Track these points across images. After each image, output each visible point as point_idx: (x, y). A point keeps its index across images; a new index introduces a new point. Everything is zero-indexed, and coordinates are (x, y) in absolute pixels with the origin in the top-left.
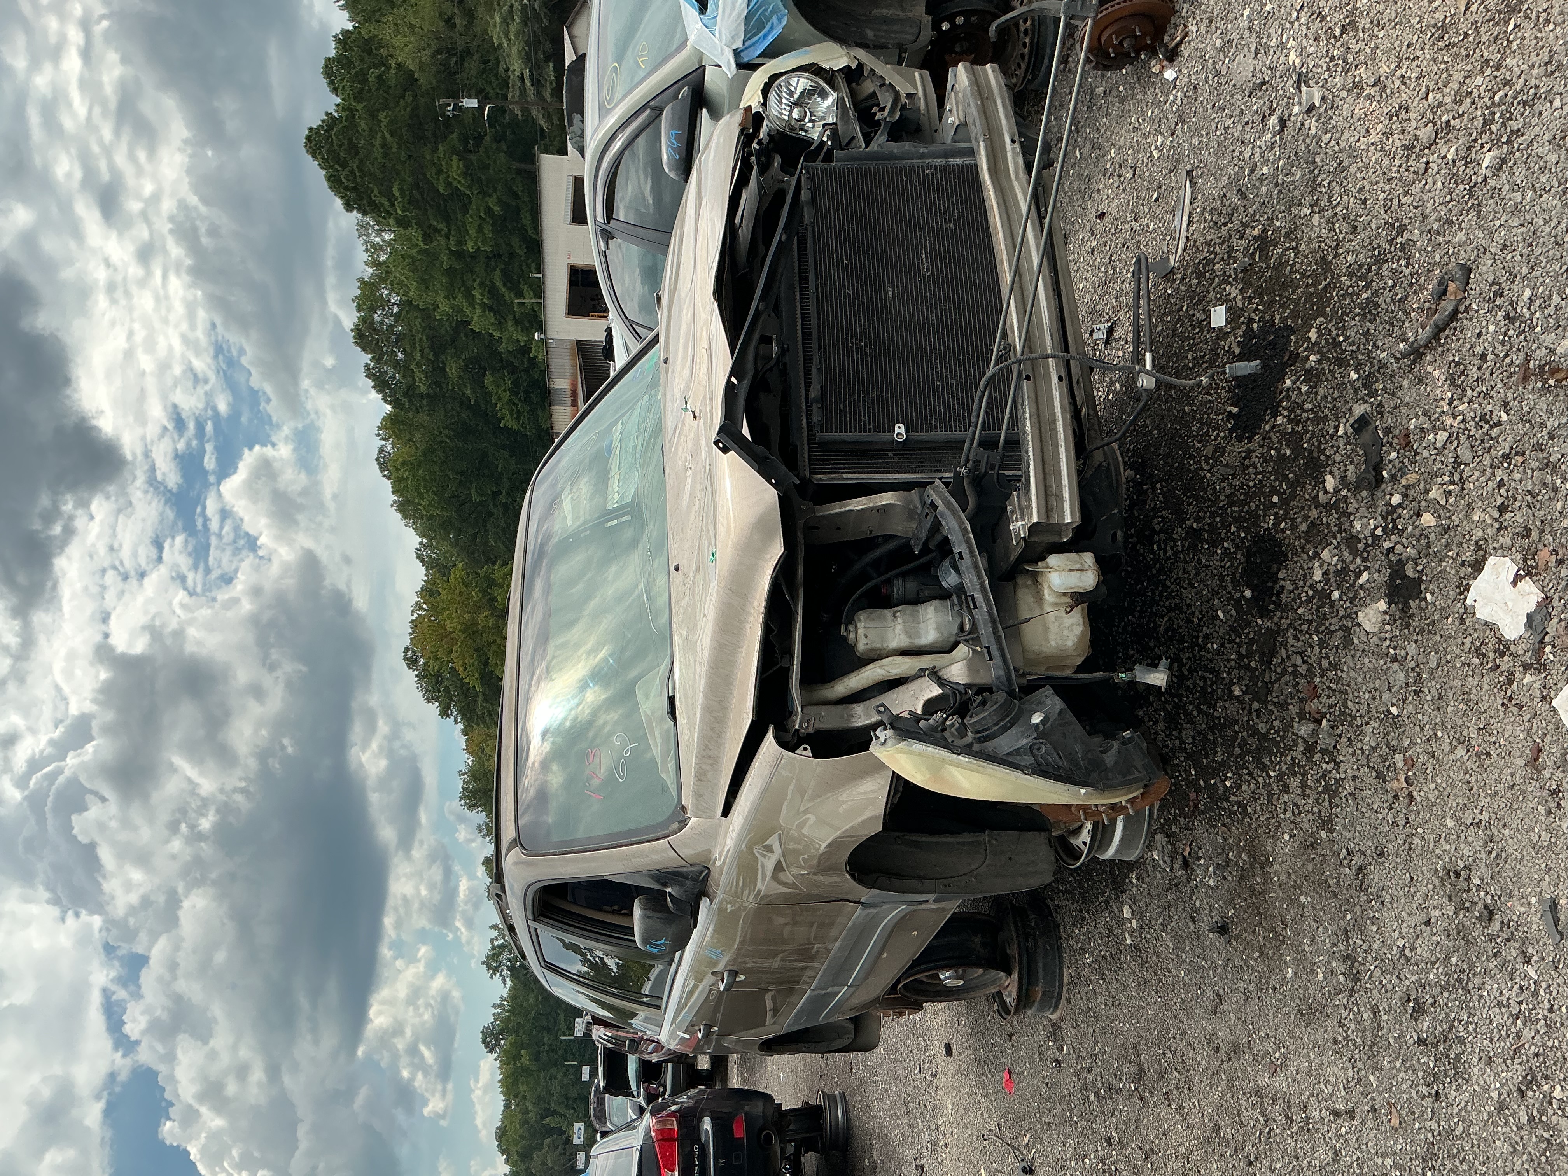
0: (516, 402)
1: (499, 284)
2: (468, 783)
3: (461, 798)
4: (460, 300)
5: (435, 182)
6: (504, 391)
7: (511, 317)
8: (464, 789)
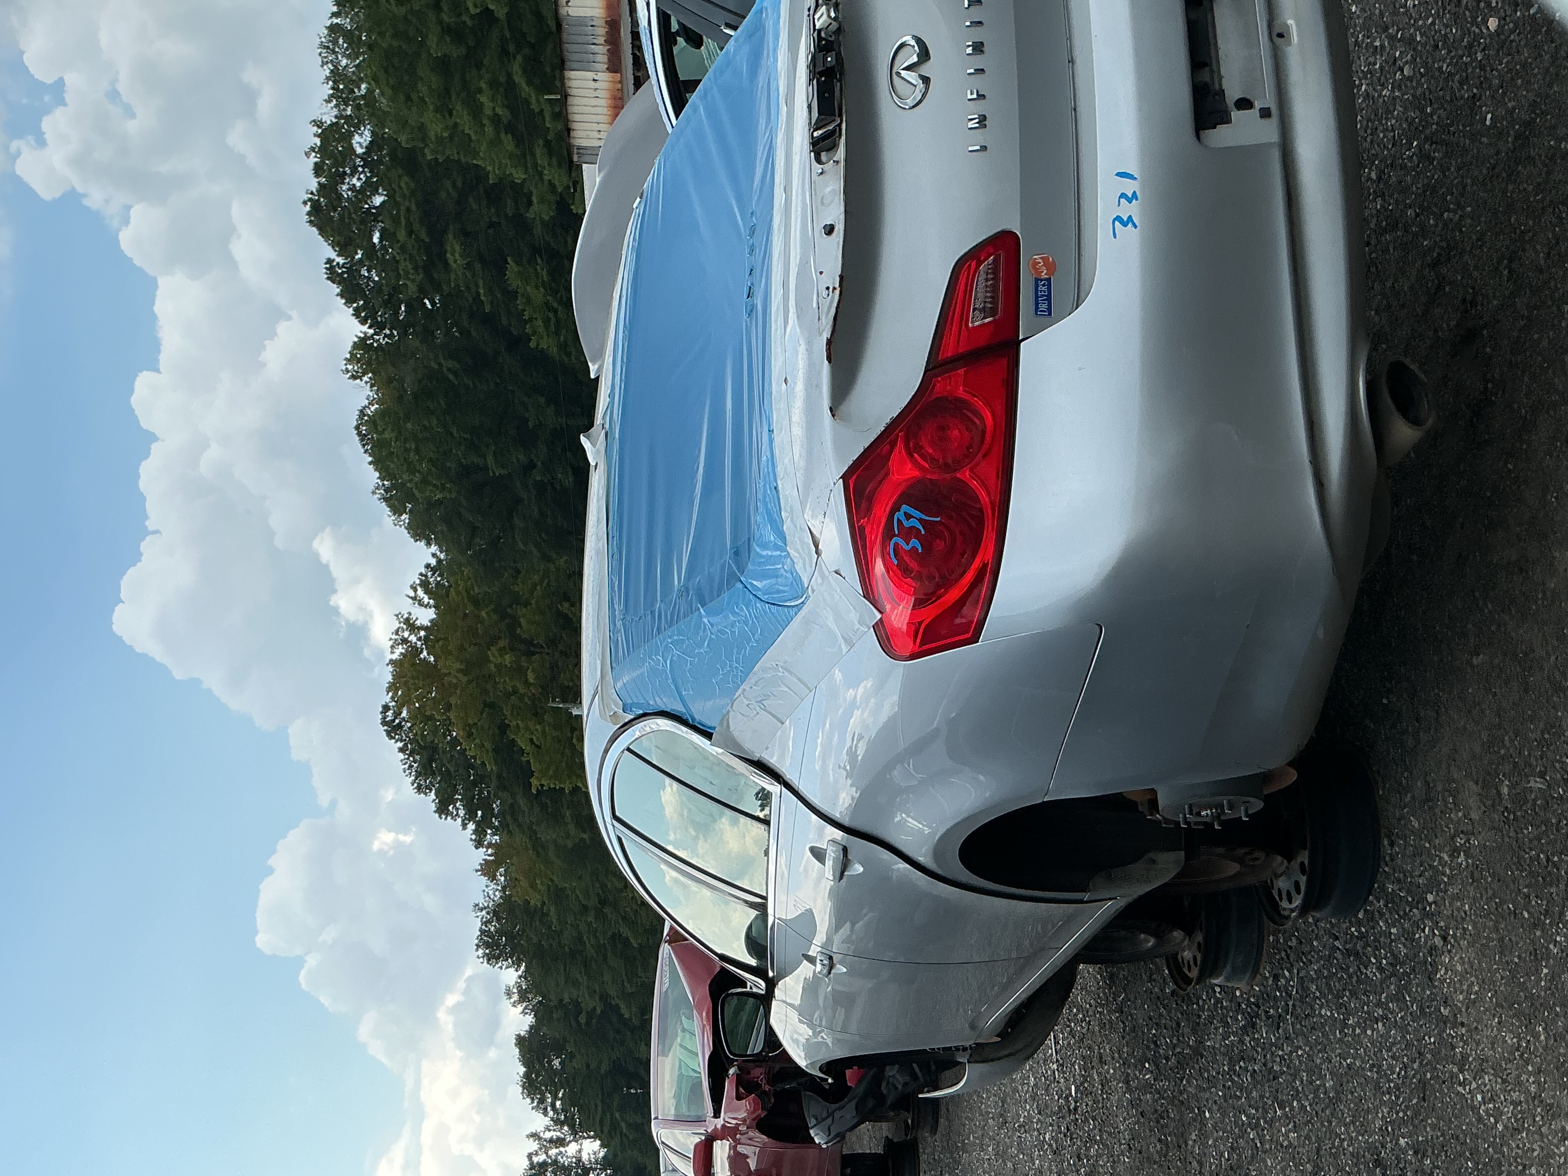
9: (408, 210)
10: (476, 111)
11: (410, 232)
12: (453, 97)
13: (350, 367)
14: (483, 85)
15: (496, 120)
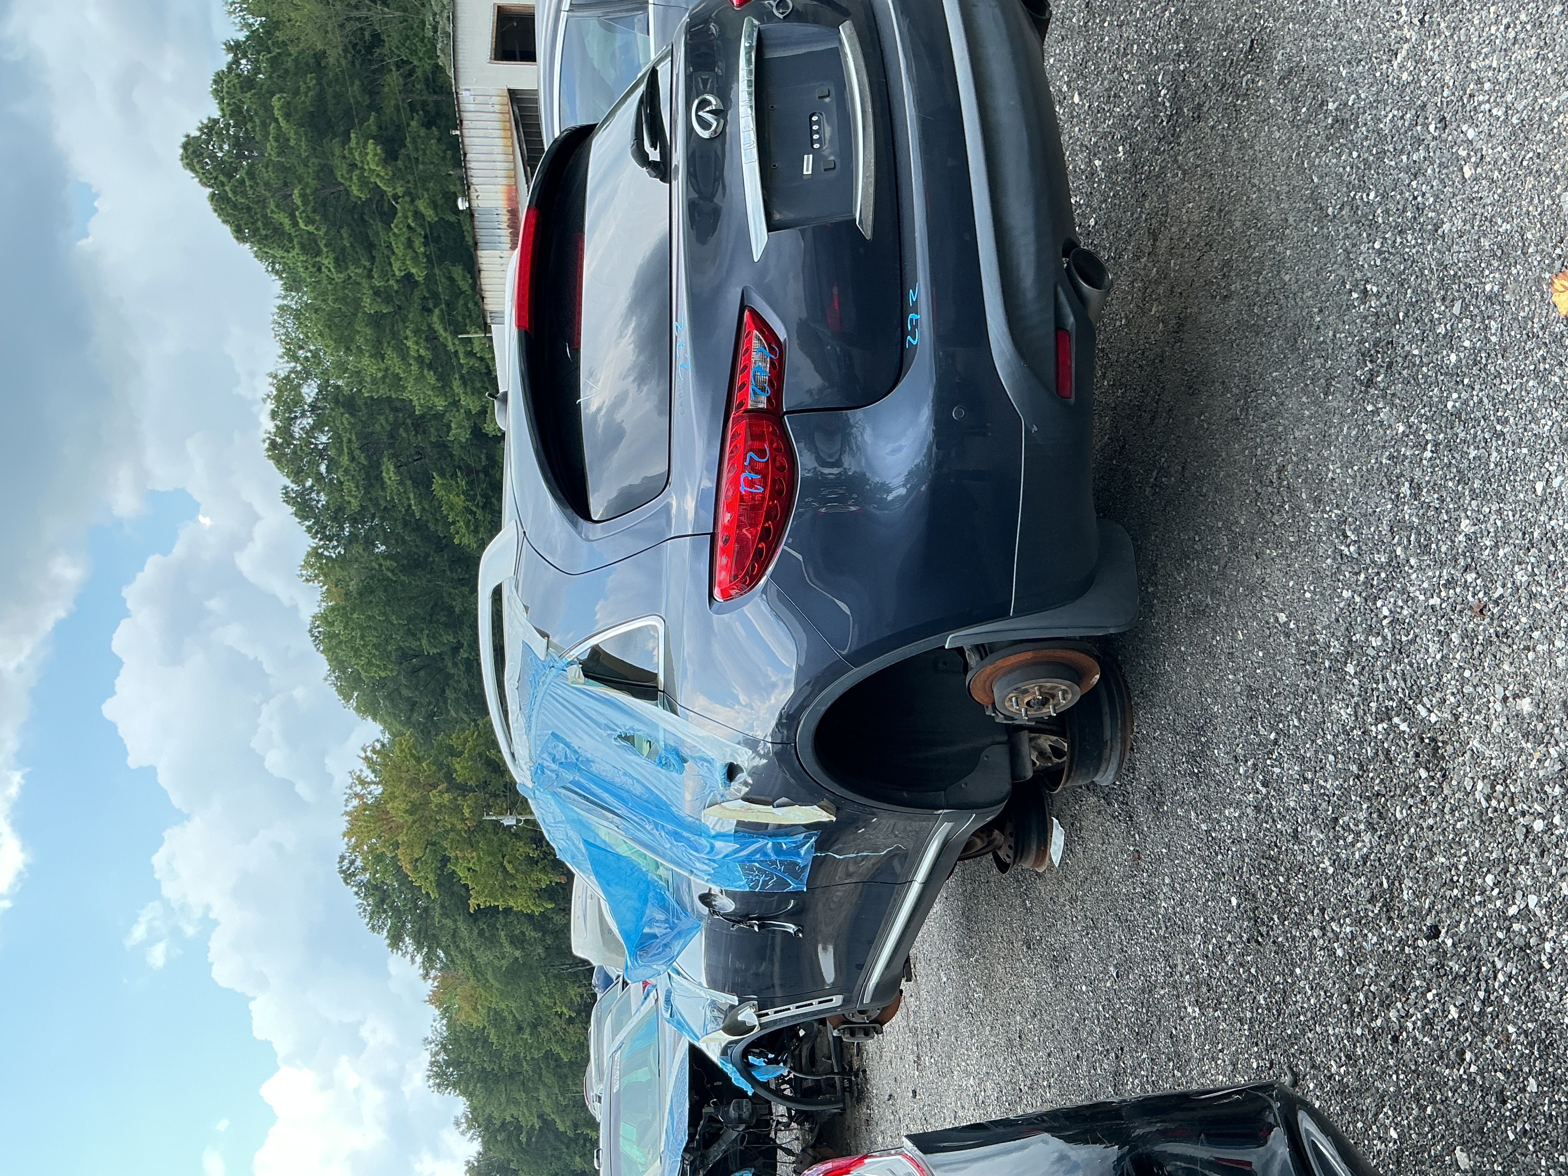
0: (474, 509)
1: (439, 327)
2: (437, 1054)
3: (429, 1077)
4: (393, 359)
5: (347, 184)
6: (458, 495)
7: (457, 376)
8: (432, 1064)
9: (350, 441)
10: (404, 354)
11: (353, 459)
12: (386, 345)
13: (304, 572)
14: (408, 332)
15: (420, 359)
